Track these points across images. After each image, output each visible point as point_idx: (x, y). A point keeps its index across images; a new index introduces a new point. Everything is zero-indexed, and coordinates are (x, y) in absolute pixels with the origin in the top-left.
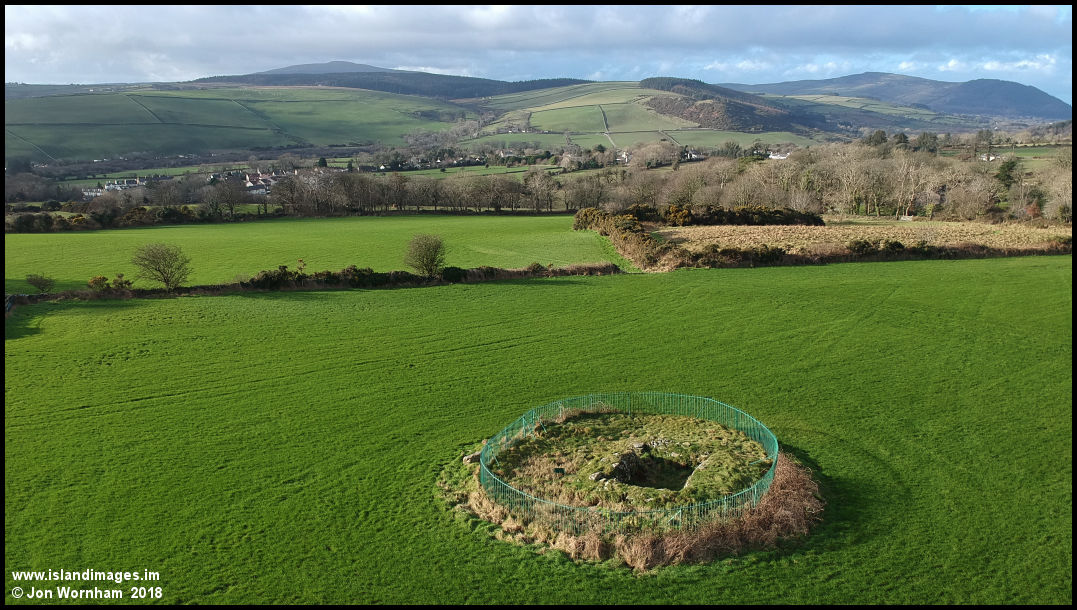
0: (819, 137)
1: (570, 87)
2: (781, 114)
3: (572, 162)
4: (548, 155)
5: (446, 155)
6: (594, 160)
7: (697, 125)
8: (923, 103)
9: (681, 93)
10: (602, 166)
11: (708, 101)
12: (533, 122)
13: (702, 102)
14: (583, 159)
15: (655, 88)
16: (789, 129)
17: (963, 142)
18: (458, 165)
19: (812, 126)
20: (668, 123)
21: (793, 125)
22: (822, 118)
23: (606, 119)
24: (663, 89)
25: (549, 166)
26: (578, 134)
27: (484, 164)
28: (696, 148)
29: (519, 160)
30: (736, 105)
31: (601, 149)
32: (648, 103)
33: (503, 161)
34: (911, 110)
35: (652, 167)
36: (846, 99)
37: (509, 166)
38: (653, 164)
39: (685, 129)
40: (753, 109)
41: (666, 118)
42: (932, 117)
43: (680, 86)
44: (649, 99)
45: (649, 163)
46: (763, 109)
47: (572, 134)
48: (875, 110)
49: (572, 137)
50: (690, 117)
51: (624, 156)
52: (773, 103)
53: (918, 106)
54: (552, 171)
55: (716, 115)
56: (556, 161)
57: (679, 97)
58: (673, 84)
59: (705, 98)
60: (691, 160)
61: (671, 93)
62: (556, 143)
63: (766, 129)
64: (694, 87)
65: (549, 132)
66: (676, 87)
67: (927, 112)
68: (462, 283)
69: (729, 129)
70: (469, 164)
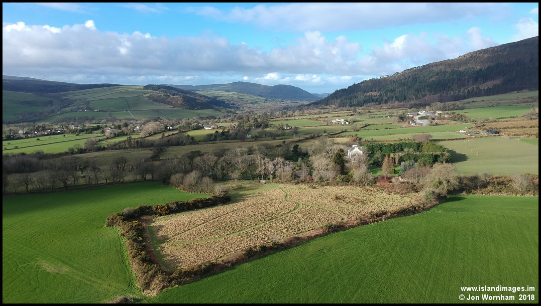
0: (224, 111)
2: (208, 101)
4: (98, 127)
5: (40, 129)
6: (123, 132)
7: (172, 106)
8: (260, 94)
9: (163, 92)
10: (127, 135)
11: (176, 96)
12: (91, 106)
13: (173, 96)
14: (117, 131)
15: (151, 90)
16: (212, 108)
18: (48, 135)
19: (220, 106)
20: (159, 106)
21: (212, 106)
22: (224, 102)
23: (128, 105)
24: (154, 90)
25: (99, 135)
26: (114, 111)
27: (62, 133)
30: (188, 98)
32: (148, 97)
33: (74, 132)
34: (257, 97)
35: (152, 135)
36: (232, 93)
37: (77, 135)
38: (152, 133)
39: (166, 108)
40: (196, 99)
41: (157, 104)
43: (163, 89)
44: (148, 95)
45: (150, 133)
46: (200, 99)
47: (112, 111)
49: (112, 113)
50: (168, 103)
52: (203, 96)
54: (101, 138)
55: (179, 102)
57: (163, 94)
58: (159, 88)
59: (174, 95)
60: (170, 130)
61: (159, 92)
63: (201, 108)
66: (161, 89)
69: (186, 109)
70: (54, 134)
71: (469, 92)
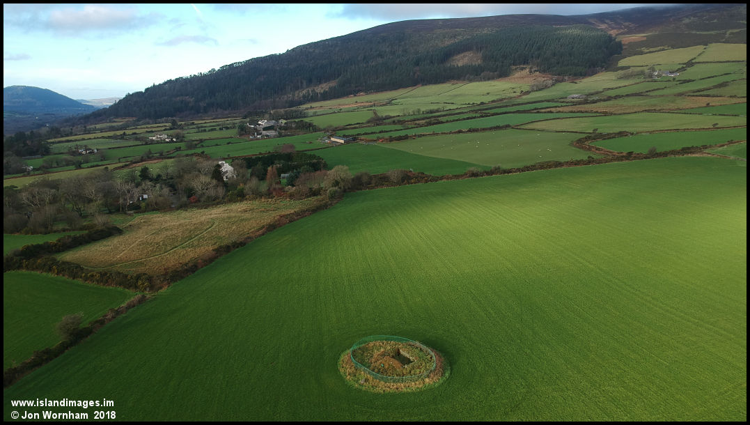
71: (304, 96)
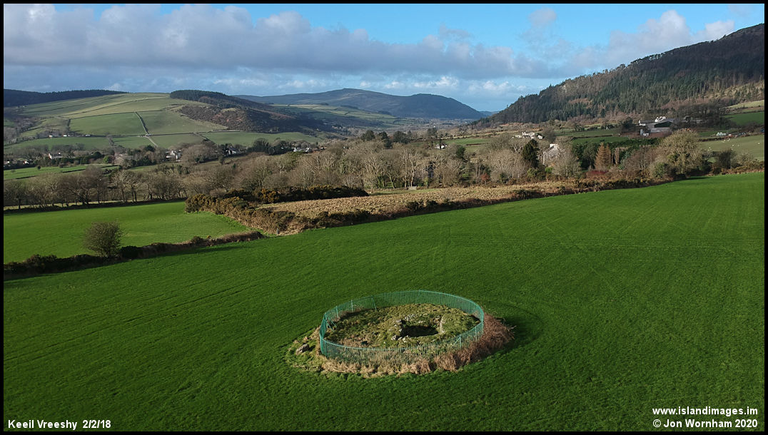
0: (322, 136)
1: (104, 96)
2: (290, 119)
3: (127, 161)
4: (98, 156)
6: (147, 158)
7: (226, 128)
8: (386, 110)
9: (207, 103)
10: (155, 163)
11: (232, 109)
12: (73, 128)
13: (226, 110)
14: (137, 158)
15: (184, 99)
17: (419, 137)
19: (315, 128)
20: (201, 126)
21: (301, 127)
22: (321, 123)
23: (144, 125)
24: (191, 99)
25: (104, 165)
26: (120, 136)
27: (34, 166)
28: (233, 145)
29: (72, 161)
30: (255, 112)
31: (151, 148)
32: (180, 111)
33: (54, 163)
34: (380, 115)
35: (201, 162)
37: (62, 167)
38: (201, 159)
39: (217, 131)
40: (269, 115)
41: (199, 123)
42: (394, 120)
43: (206, 97)
44: (180, 107)
45: (198, 159)
46: (276, 115)
47: (114, 136)
48: (356, 116)
49: (114, 139)
50: (219, 121)
51: (172, 153)
52: (283, 110)
53: (383, 113)
54: (109, 169)
55: (240, 120)
56: (110, 160)
57: (207, 106)
58: (200, 96)
59: (228, 107)
60: (232, 156)
61: (199, 103)
62: (103, 145)
63: (281, 131)
64: (217, 98)
65: (91, 136)
66: (202, 98)
67: (390, 117)
68: (140, 258)
69: (252, 131)
71: (737, 94)
